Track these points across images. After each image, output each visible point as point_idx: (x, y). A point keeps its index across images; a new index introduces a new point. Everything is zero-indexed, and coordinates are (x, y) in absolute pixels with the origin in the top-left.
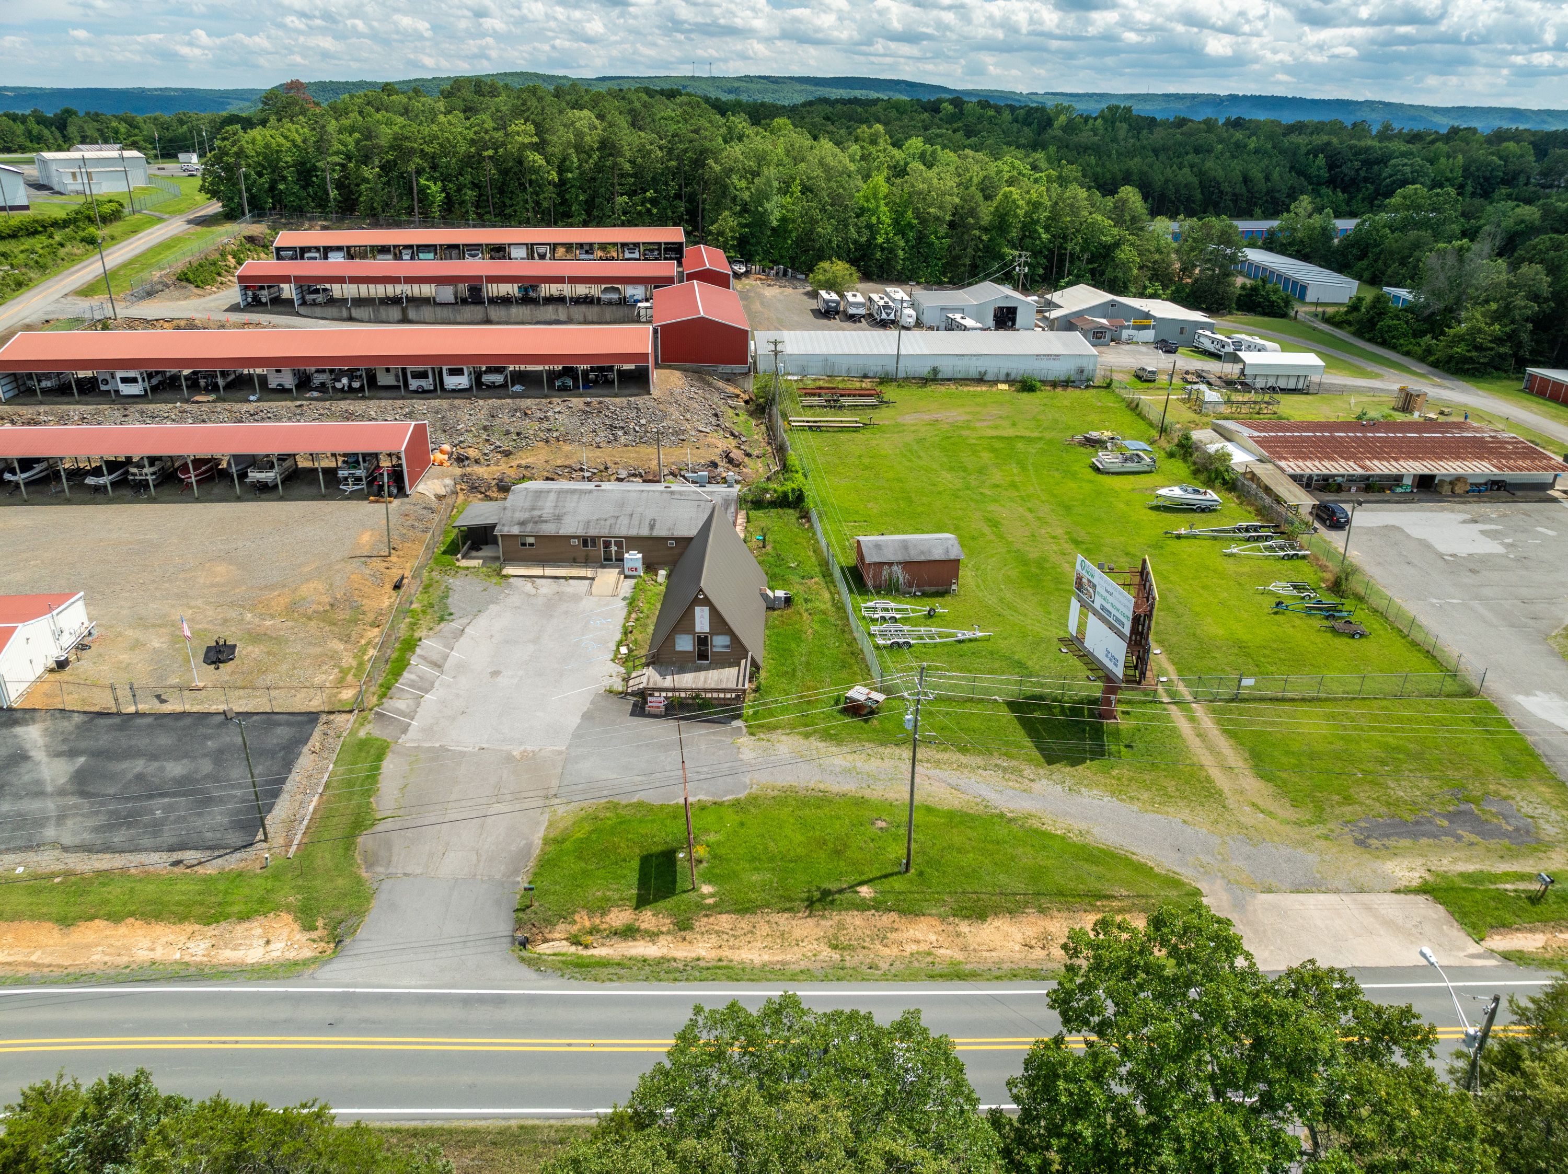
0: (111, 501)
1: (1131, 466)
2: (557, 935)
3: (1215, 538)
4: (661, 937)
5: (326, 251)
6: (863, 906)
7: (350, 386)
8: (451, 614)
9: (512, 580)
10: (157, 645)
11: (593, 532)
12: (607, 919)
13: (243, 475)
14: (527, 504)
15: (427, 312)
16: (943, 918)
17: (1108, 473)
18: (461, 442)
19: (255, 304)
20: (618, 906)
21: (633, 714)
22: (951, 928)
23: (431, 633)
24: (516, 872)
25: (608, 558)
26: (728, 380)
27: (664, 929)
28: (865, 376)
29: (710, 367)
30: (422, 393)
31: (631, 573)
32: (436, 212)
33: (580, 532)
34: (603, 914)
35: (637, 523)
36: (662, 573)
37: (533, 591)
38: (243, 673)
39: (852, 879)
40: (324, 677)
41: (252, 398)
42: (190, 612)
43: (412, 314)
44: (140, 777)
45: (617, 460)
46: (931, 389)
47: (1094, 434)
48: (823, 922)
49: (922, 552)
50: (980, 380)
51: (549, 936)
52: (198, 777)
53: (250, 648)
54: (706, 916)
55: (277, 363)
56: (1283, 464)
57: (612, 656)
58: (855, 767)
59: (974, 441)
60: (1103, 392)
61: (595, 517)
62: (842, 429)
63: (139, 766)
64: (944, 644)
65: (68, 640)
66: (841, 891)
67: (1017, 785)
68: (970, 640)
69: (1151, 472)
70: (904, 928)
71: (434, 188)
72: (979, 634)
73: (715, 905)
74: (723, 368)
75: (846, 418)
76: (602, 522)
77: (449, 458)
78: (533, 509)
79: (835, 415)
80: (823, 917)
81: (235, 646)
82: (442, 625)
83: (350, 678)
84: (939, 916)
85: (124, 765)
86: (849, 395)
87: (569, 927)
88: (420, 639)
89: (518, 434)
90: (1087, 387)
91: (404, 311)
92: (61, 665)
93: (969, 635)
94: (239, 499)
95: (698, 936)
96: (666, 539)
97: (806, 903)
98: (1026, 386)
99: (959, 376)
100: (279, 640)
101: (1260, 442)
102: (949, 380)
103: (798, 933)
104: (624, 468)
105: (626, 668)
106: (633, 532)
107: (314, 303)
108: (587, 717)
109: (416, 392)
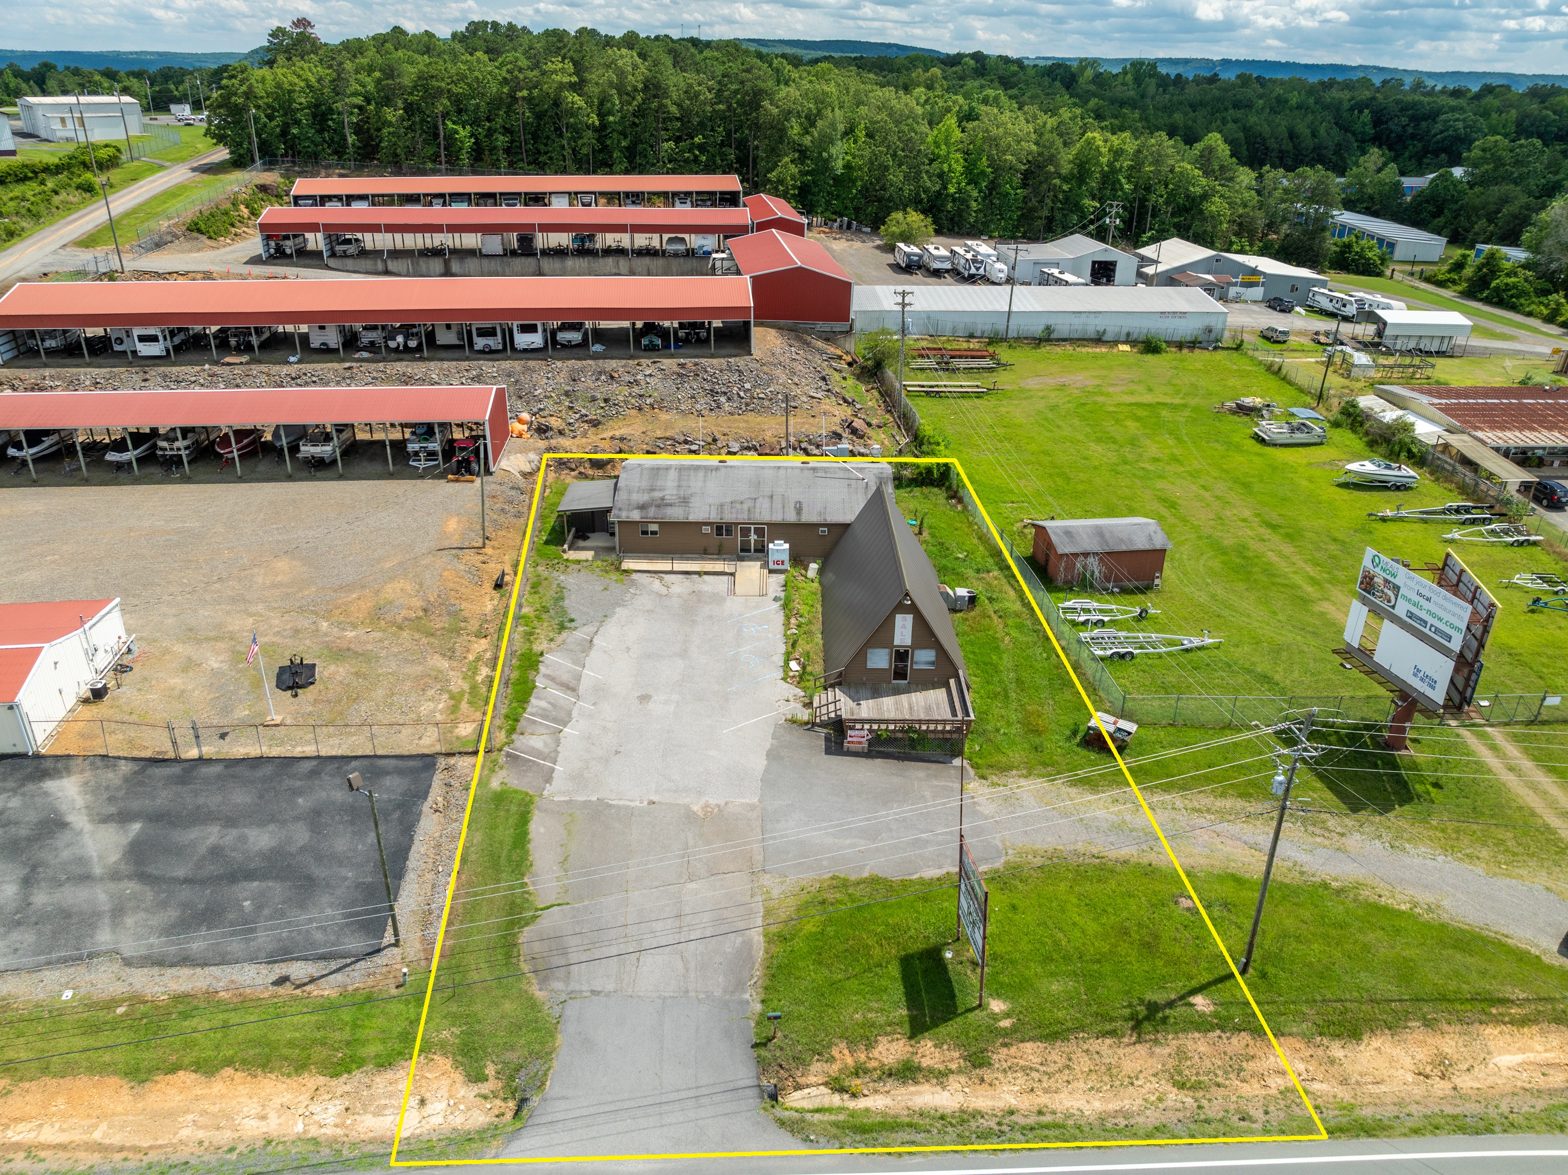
0: (137, 481)
1: (1300, 437)
2: (812, 1079)
3: (1425, 521)
4: (952, 1078)
5: (350, 199)
6: (1202, 1025)
7: (406, 345)
8: (572, 620)
9: (634, 576)
10: (216, 665)
11: (729, 517)
12: (875, 1053)
13: (294, 449)
14: (645, 484)
15: (472, 263)
16: (1308, 1039)
17: (1275, 445)
18: (540, 410)
19: (278, 256)
20: (886, 1034)
21: (828, 751)
22: (1320, 1052)
23: (553, 645)
24: (740, 986)
25: (745, 549)
26: (827, 340)
27: (954, 1066)
28: (972, 336)
29: (802, 324)
30: (489, 353)
31: (776, 567)
32: (465, 158)
33: (714, 517)
34: (870, 1046)
35: (780, 506)
36: (814, 566)
37: (664, 591)
38: (329, 702)
39: (1181, 985)
40: (431, 705)
41: (292, 359)
42: (251, 620)
43: (455, 266)
44: (216, 852)
45: (726, 430)
46: (1046, 349)
47: (1248, 401)
48: (1158, 1050)
49: (1122, 540)
50: (1098, 340)
51: (802, 1081)
52: (293, 849)
53: (332, 668)
54: (1005, 1045)
55: (320, 318)
56: (1479, 434)
57: (782, 675)
58: (1124, 821)
59: (1111, 409)
60: (1235, 355)
61: (728, 500)
62: (964, 395)
63: (212, 835)
64: (1169, 654)
65: (103, 660)
66: (1171, 1004)
67: (1327, 842)
68: (1199, 648)
69: (1321, 444)
70: (1261, 1054)
71: (463, 133)
72: (1209, 641)
73: (1014, 1030)
74: (821, 326)
75: (965, 383)
76: (738, 506)
77: (529, 429)
78: (652, 490)
79: (950, 379)
80: (1156, 1042)
81: (314, 665)
82: (565, 634)
83: (464, 705)
84: (1303, 1035)
85: (193, 834)
86: (960, 357)
87: (826, 1067)
88: (542, 654)
89: (606, 401)
90: (1216, 348)
91: (447, 264)
92: (98, 694)
93: (1197, 642)
94: (290, 478)
95: (1000, 1076)
96: (815, 526)
97: (1131, 1024)
98: (1150, 347)
99: (1076, 336)
100: (367, 657)
101: (1446, 410)
102: (1065, 340)
103: (1129, 1066)
104: (736, 440)
105: (804, 689)
106: (777, 518)
107: (345, 255)
108: (772, 755)
109: (482, 352)
